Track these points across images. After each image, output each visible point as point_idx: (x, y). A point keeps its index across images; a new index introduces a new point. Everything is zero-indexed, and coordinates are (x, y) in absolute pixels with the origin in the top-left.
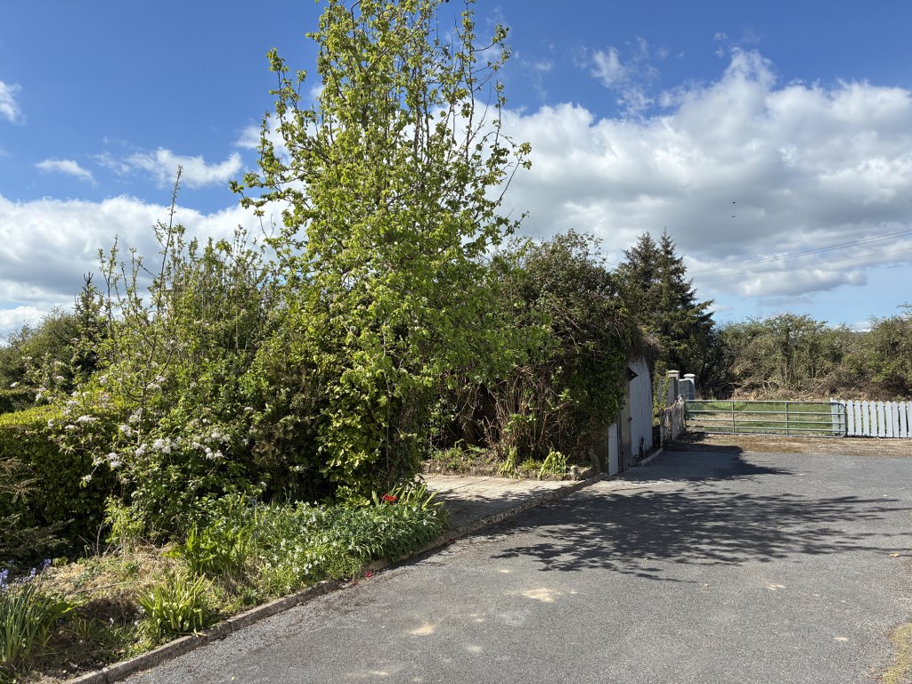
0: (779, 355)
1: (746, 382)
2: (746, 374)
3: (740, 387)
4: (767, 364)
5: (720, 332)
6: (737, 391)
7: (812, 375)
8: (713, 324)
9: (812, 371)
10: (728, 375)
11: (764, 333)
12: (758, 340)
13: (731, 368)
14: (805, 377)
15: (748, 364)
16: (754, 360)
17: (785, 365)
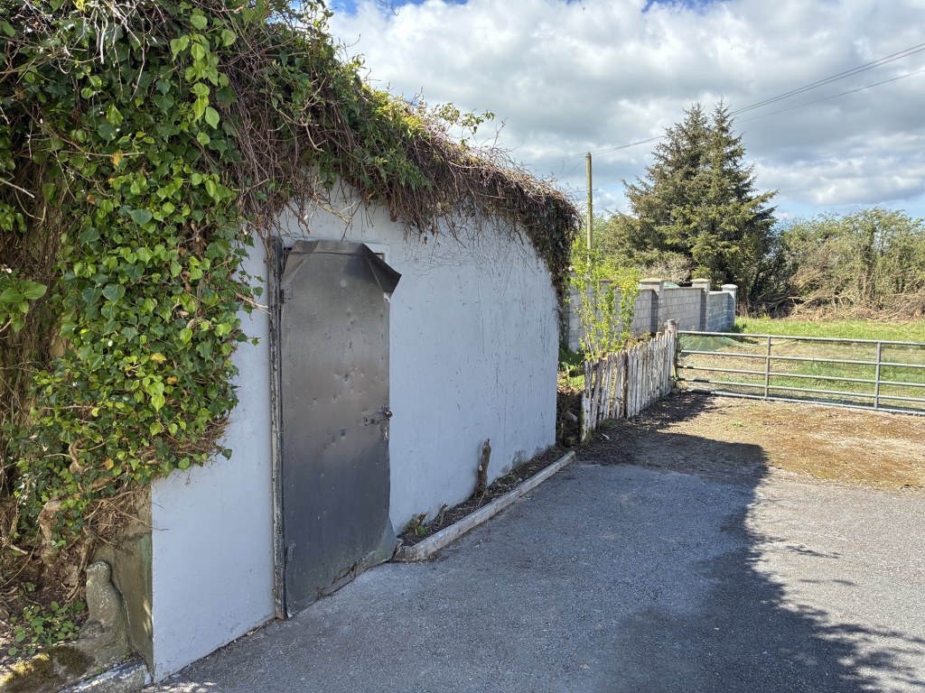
0: (858, 262)
1: (812, 296)
2: (813, 286)
3: (802, 302)
4: (842, 274)
5: (782, 233)
6: (797, 307)
7: (899, 290)
8: (775, 221)
9: (899, 285)
10: (788, 287)
11: (841, 235)
12: (832, 242)
13: (792, 279)
14: (890, 291)
15: (816, 274)
16: (824, 268)
17: (864, 277)
